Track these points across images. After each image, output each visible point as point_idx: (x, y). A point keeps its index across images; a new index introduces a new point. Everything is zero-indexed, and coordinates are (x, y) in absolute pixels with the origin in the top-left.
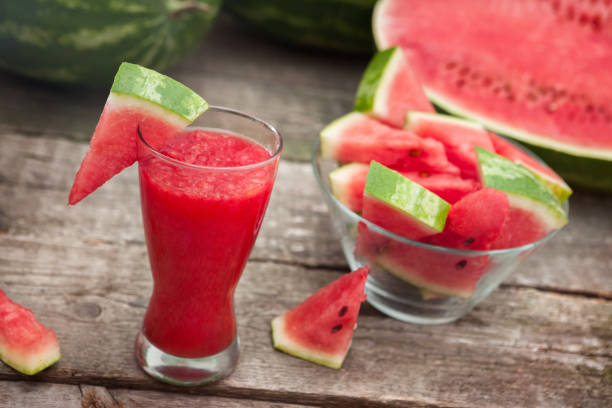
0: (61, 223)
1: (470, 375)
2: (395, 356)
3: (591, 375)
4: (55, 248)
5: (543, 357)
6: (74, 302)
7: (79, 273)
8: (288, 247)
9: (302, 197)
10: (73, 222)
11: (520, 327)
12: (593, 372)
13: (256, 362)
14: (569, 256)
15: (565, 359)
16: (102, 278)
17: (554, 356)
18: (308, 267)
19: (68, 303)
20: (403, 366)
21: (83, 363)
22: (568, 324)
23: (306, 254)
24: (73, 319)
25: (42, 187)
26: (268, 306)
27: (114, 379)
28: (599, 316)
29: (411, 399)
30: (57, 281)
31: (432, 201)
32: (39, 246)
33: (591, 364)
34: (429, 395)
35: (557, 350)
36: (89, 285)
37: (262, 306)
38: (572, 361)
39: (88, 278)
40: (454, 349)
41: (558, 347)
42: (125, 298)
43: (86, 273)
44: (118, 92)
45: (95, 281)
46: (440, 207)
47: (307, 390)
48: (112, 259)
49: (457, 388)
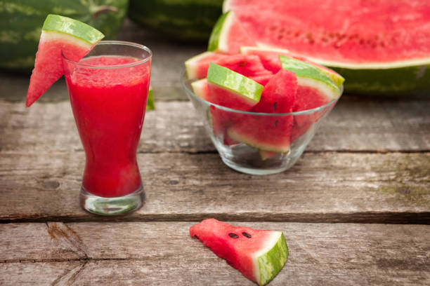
0: (34, 144)
1: (293, 197)
2: (245, 192)
3: (370, 191)
4: (30, 156)
5: (341, 184)
6: (43, 182)
7: (45, 167)
8: (178, 144)
9: (187, 118)
10: (42, 143)
11: (325, 171)
12: (372, 189)
13: (157, 202)
14: (359, 133)
15: (354, 185)
16: (60, 168)
17: (346, 184)
18: (190, 153)
19: (38, 182)
20: (250, 196)
21: (47, 210)
22: (357, 167)
23: (190, 147)
24: (41, 190)
25: (22, 127)
26: (165, 175)
27: (67, 217)
28: (377, 162)
29: (255, 211)
30: (31, 172)
31: (251, 84)
32: (21, 155)
33: (370, 185)
34: (266, 208)
35: (349, 180)
36: (51, 173)
37: (162, 175)
38: (358, 185)
39: (51, 169)
40: (284, 185)
41: (350, 179)
42: (74, 177)
43: (50, 167)
44: (46, 30)
45: (56, 170)
46: (256, 87)
47: (189, 212)
48: (66, 159)
49: (285, 204)
